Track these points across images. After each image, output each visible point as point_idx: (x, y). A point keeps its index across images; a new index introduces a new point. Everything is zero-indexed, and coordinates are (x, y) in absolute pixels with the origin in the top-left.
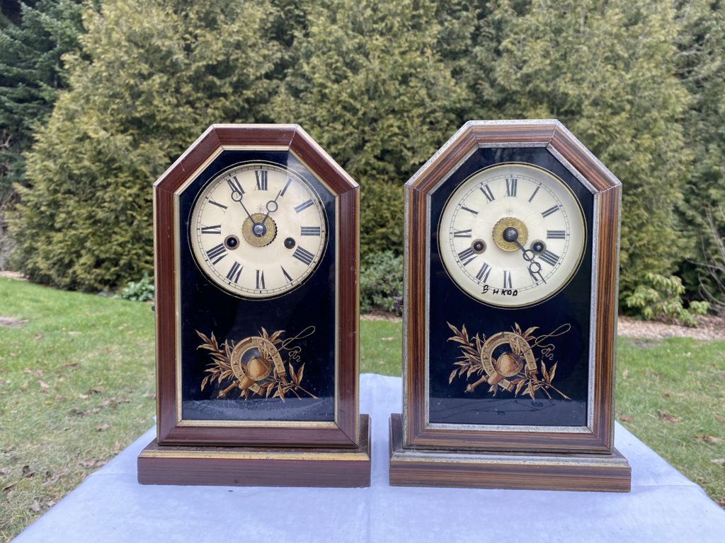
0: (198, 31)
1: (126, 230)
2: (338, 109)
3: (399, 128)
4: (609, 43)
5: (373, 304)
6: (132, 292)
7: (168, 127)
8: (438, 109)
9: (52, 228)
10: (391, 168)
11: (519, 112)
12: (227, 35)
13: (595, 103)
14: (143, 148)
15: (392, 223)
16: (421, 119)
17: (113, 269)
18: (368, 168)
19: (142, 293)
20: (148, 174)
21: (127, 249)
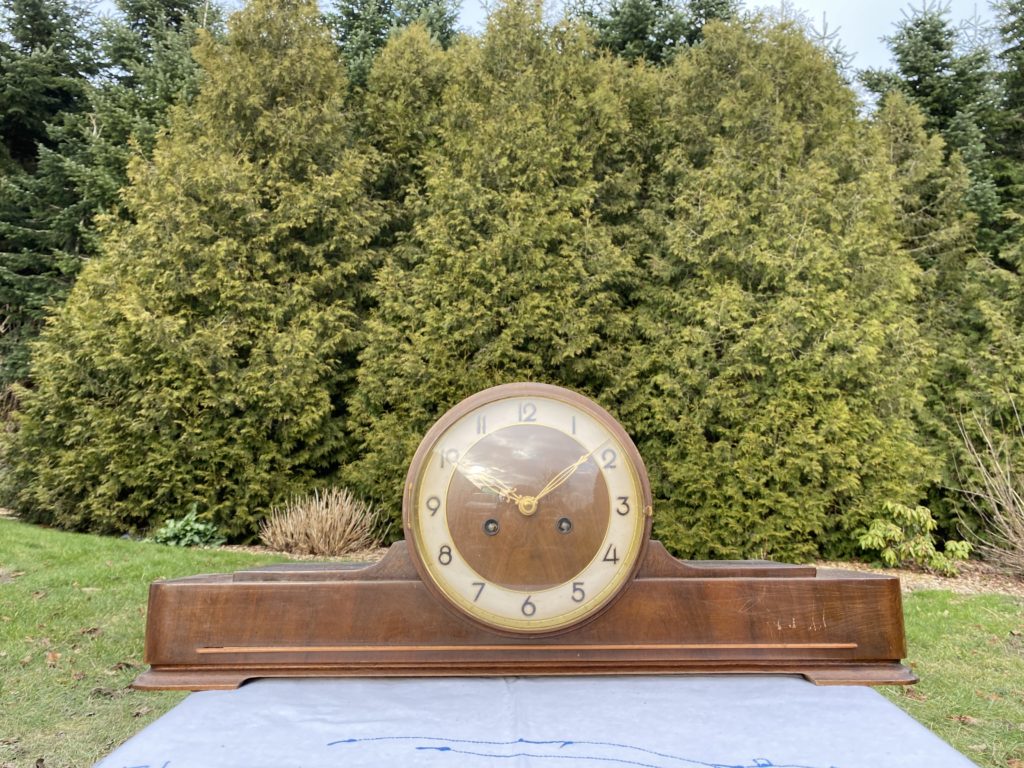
0: (280, 184)
1: (168, 447)
2: (465, 283)
3: (548, 308)
4: (815, 203)
6: (170, 534)
7: (237, 307)
8: (600, 287)
9: (61, 445)
10: (537, 360)
11: (701, 288)
12: (319, 188)
13: (802, 277)
14: (200, 335)
17: (146, 503)
18: (506, 360)
19: (185, 535)
20: (205, 370)
21: (168, 473)
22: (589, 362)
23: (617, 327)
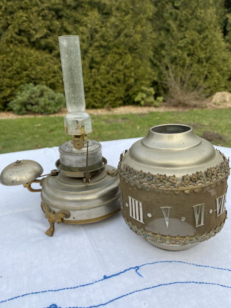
3: (27, 17)
5: (27, 110)
8: (45, 8)
10: (25, 39)
11: (85, 12)
15: (30, 69)
16: (37, 13)
18: (13, 40)
22: (46, 40)
23: (54, 26)
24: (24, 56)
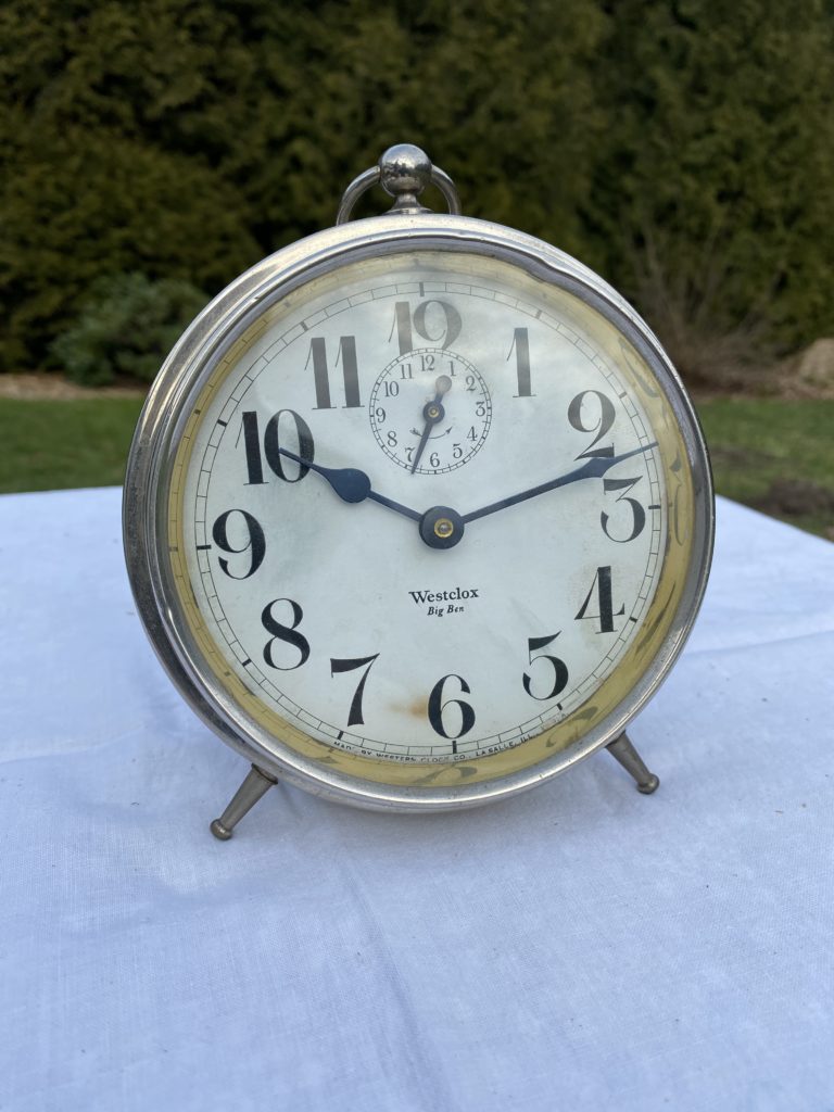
5: (118, 370)
15: (139, 220)
16: (174, 16)
24: (120, 173)
